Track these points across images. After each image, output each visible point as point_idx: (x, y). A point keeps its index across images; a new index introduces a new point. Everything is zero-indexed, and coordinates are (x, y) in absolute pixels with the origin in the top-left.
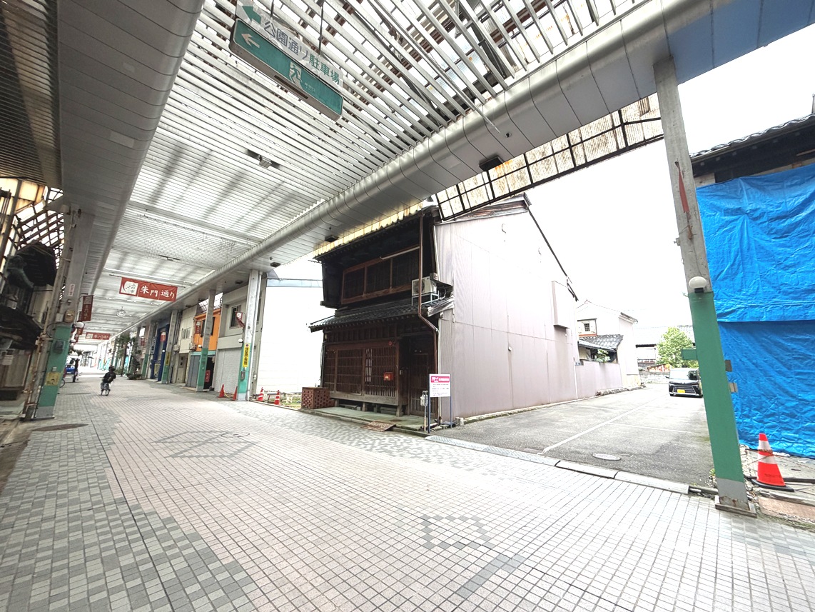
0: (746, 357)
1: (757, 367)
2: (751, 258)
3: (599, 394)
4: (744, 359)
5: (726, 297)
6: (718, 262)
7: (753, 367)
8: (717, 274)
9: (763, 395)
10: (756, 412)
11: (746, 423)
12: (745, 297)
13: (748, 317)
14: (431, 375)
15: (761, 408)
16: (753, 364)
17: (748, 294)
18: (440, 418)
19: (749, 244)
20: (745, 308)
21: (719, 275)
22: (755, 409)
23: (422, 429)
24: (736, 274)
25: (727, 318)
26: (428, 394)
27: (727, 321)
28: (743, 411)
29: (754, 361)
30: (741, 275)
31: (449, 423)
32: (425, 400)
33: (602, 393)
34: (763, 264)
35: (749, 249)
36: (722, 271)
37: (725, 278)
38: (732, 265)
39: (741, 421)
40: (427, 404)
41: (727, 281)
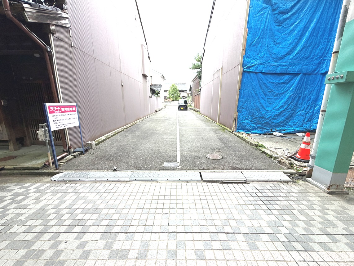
0: (253, 90)
1: (256, 95)
2: (266, 36)
3: (156, 111)
4: (252, 92)
5: (253, 57)
6: (254, 34)
7: (254, 95)
8: (252, 42)
9: (255, 109)
10: (251, 117)
11: (246, 122)
12: (259, 58)
13: (258, 70)
14: (48, 105)
15: (253, 115)
16: (255, 94)
17: (261, 57)
18: (70, 147)
19: (268, 26)
20: (258, 64)
21: (252, 43)
22: (251, 116)
23: (46, 166)
24: (258, 44)
25: (250, 69)
26: (48, 126)
27: (250, 71)
28: (246, 117)
29: (256, 93)
30: (260, 45)
31: (81, 149)
32: (45, 134)
33: (158, 111)
34: (270, 40)
35: (267, 29)
36: (254, 40)
37: (254, 46)
38: (259, 38)
39: (244, 121)
40: (48, 138)
41: (255, 47)
